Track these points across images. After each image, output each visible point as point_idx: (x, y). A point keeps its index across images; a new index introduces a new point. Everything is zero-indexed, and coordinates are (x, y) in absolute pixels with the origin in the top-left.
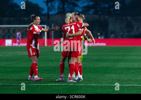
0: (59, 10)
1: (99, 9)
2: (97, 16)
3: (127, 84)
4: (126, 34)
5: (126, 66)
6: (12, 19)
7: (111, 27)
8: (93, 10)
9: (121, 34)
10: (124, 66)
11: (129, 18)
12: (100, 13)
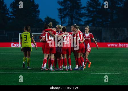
0: (69, 23)
1: (95, 23)
2: (95, 28)
3: (114, 73)
4: (114, 39)
5: (114, 61)
6: (38, 29)
7: (104, 35)
8: (92, 24)
9: (110, 39)
10: (112, 61)
11: (116, 29)
12: (96, 25)
